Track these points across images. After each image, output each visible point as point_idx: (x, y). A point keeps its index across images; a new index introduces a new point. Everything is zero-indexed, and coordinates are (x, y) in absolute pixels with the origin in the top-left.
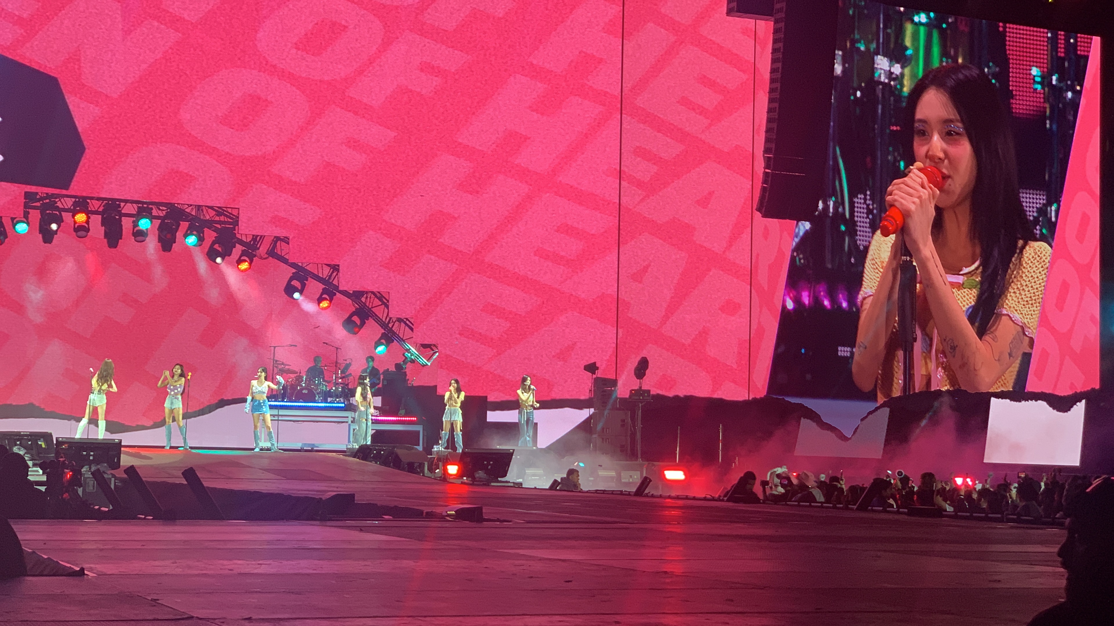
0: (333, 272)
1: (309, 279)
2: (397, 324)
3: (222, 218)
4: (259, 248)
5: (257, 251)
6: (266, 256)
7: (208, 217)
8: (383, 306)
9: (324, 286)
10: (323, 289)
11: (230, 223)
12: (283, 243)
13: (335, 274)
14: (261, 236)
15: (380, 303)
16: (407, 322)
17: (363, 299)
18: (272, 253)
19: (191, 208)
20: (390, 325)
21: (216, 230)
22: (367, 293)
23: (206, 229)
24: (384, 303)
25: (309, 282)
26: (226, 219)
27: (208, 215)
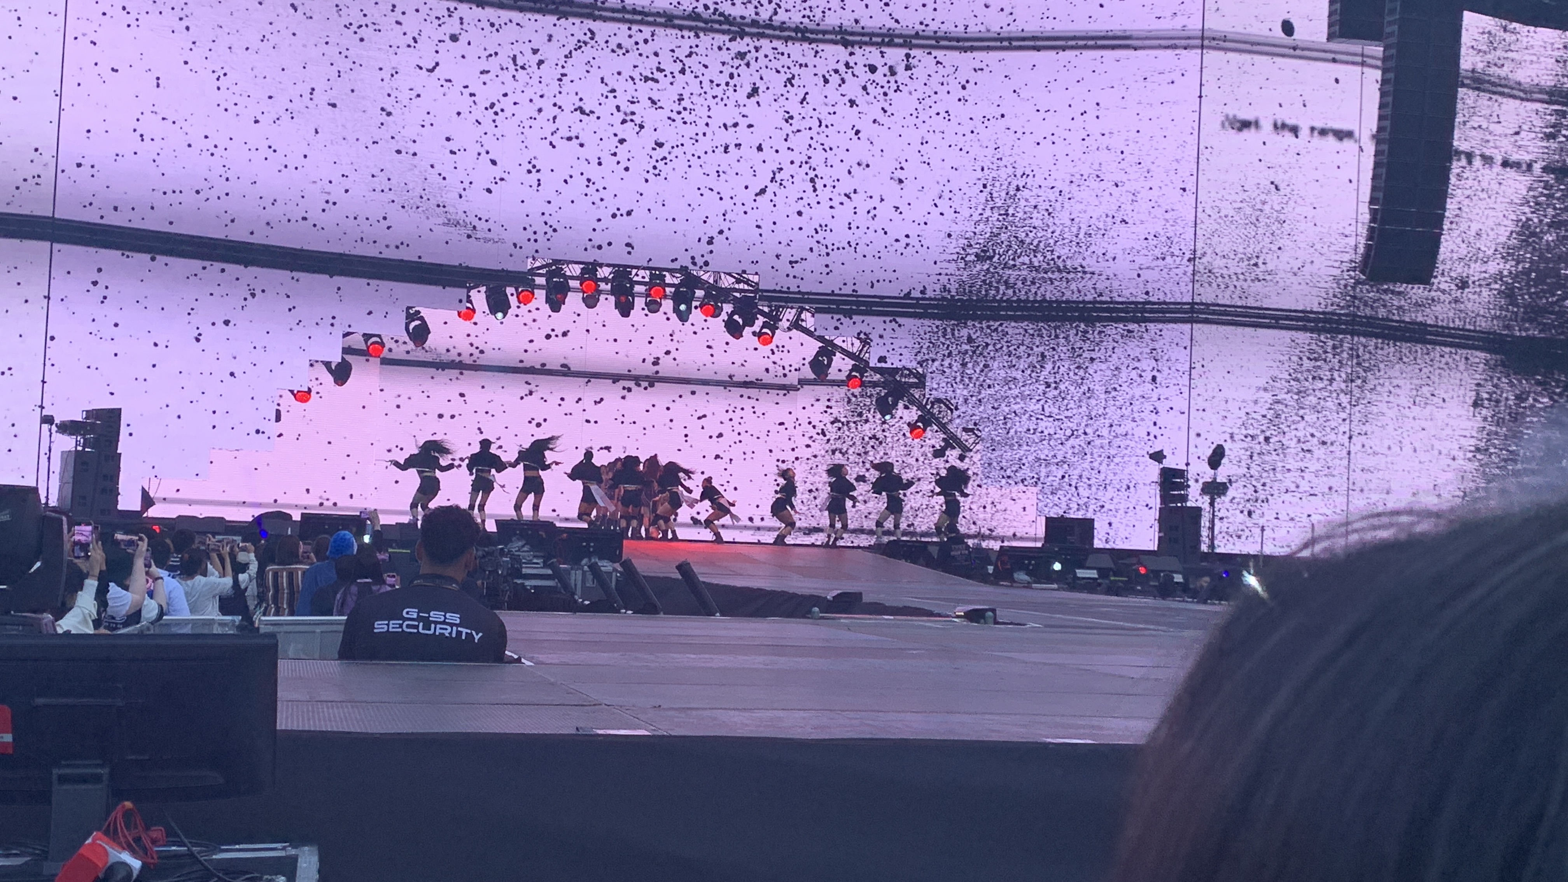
0: (864, 346)
1: (838, 354)
2: (936, 404)
3: (741, 286)
4: (781, 320)
5: (780, 323)
6: (790, 328)
7: (727, 285)
8: (920, 385)
9: (854, 362)
10: (853, 365)
11: (751, 292)
12: (808, 314)
13: (866, 348)
15: (917, 381)
16: (947, 403)
17: (898, 378)
18: (796, 325)
19: (707, 274)
20: (928, 407)
21: (734, 299)
22: (901, 370)
24: (920, 382)
25: (838, 358)
26: (746, 287)
27: (727, 282)
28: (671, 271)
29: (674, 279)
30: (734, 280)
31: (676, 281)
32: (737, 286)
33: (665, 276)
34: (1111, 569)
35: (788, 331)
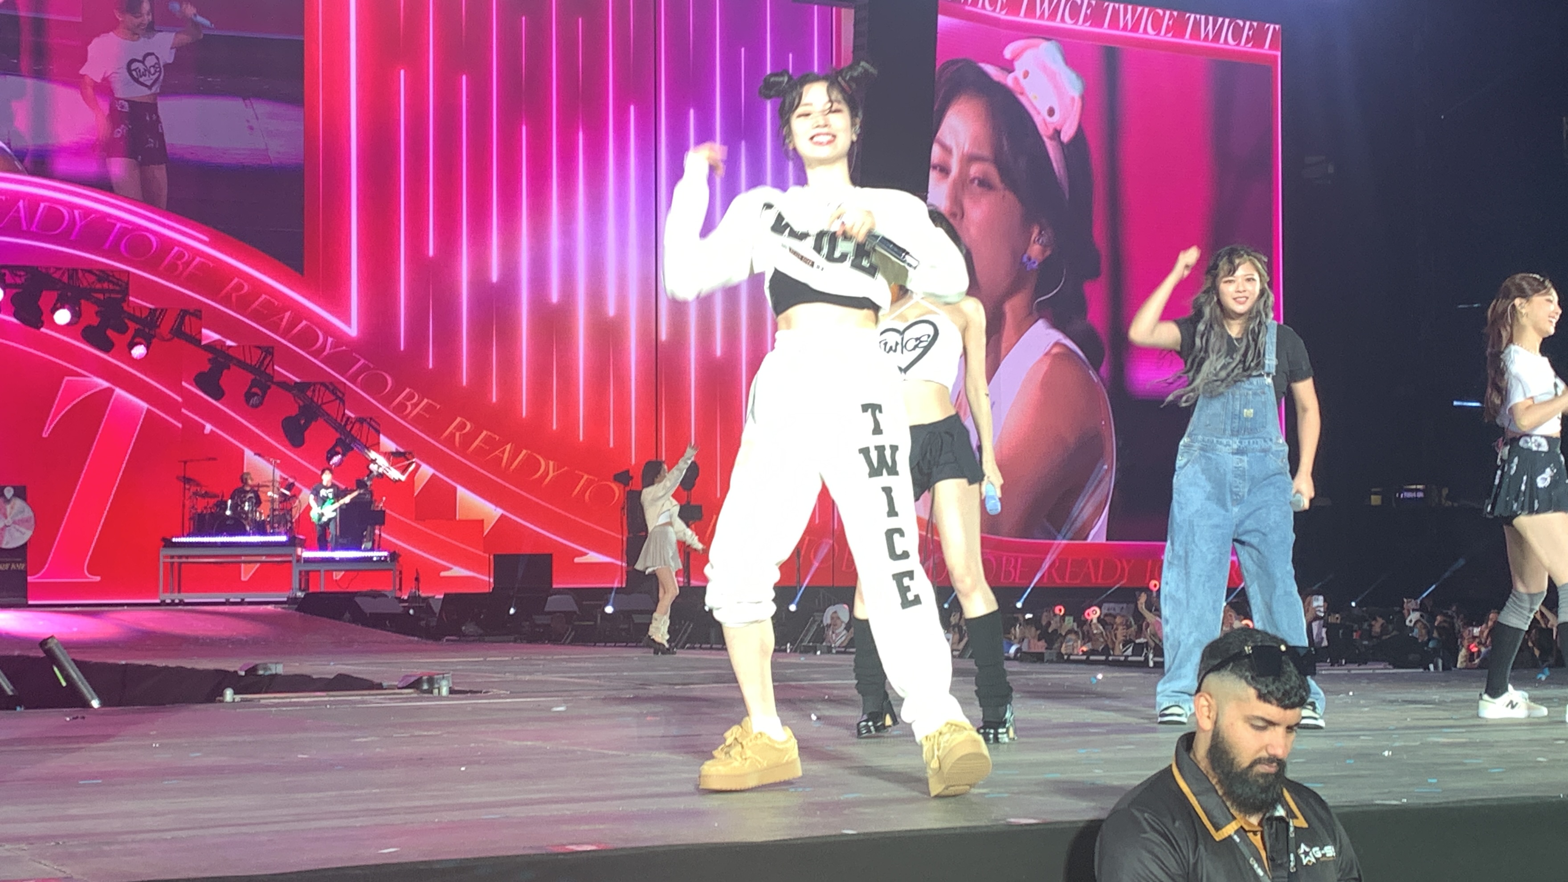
0: (264, 359)
1: (232, 367)
2: (357, 426)
3: (106, 285)
4: (159, 326)
5: (158, 330)
6: (169, 336)
7: (85, 284)
8: (338, 401)
9: (253, 377)
10: (253, 381)
11: (118, 292)
12: (193, 319)
13: (269, 359)
14: (162, 310)
15: (333, 398)
16: (373, 423)
17: (309, 394)
18: (178, 332)
19: (61, 272)
20: (348, 428)
21: (97, 302)
22: (314, 384)
23: (83, 301)
24: (338, 397)
25: (234, 371)
26: (111, 287)
27: (87, 281)
29: (17, 278)
30: (94, 278)
31: (18, 281)
32: (98, 286)
33: (5, 274)
34: (575, 612)
35: (168, 340)
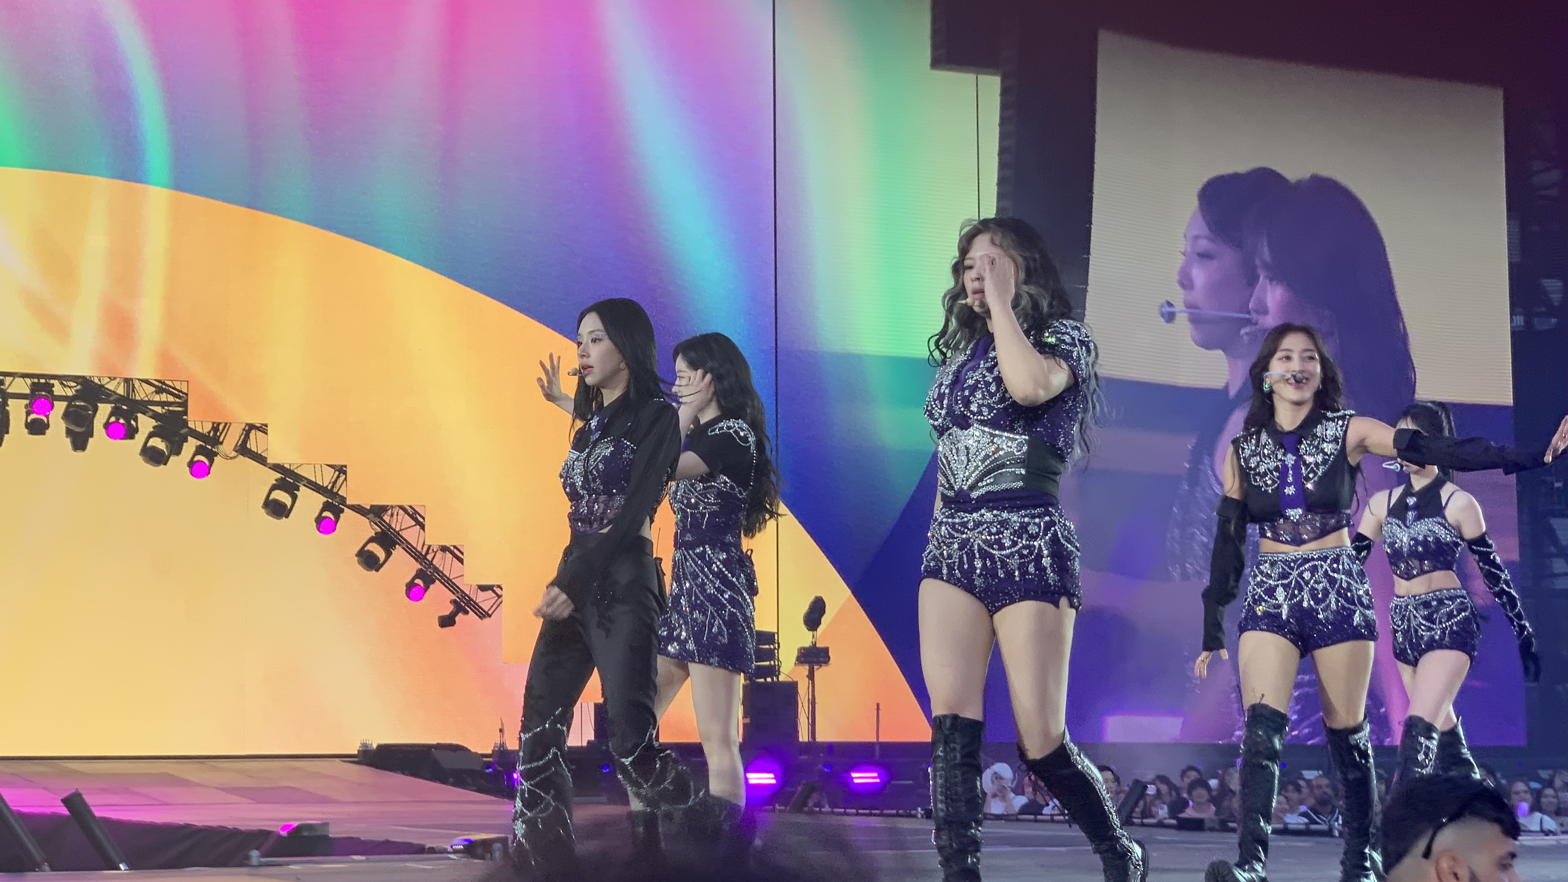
0: (338, 477)
1: (302, 488)
2: (439, 554)
3: (164, 397)
4: (221, 443)
5: (220, 447)
6: (234, 454)
7: (141, 396)
8: (418, 527)
9: (325, 499)
10: (324, 504)
12: (259, 433)
13: (341, 479)
14: (226, 424)
15: (414, 523)
16: (456, 551)
17: (387, 518)
18: (243, 450)
19: (115, 383)
20: (429, 557)
21: (155, 416)
22: (392, 508)
23: (139, 415)
24: (418, 523)
25: (304, 492)
26: (171, 399)
27: (143, 393)
28: (61, 378)
29: (68, 390)
30: (154, 389)
31: (70, 393)
32: (157, 398)
33: (53, 386)
35: (231, 458)
